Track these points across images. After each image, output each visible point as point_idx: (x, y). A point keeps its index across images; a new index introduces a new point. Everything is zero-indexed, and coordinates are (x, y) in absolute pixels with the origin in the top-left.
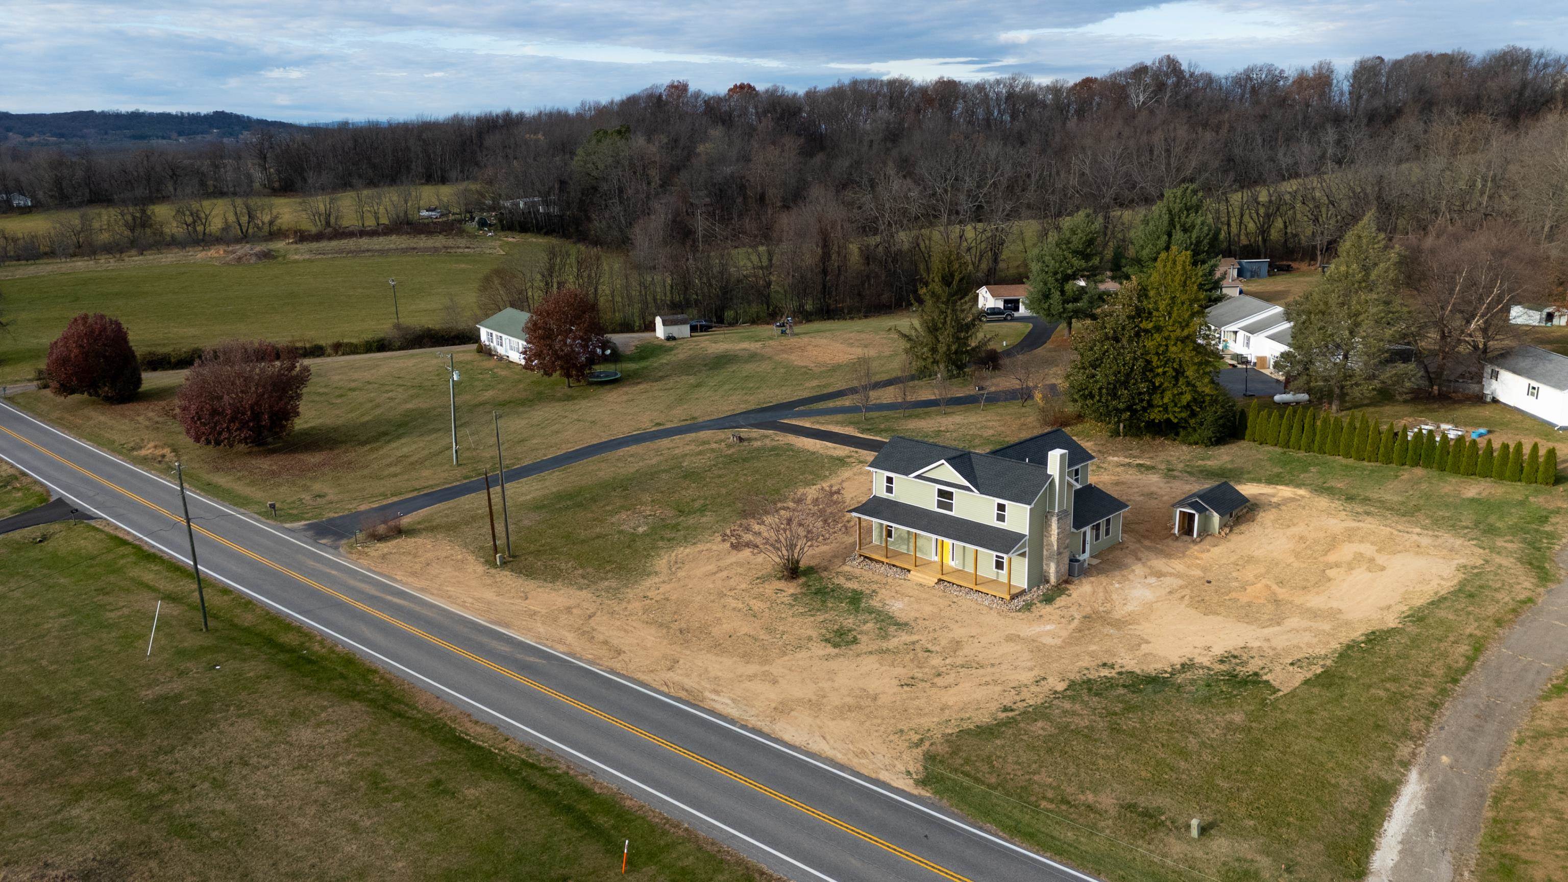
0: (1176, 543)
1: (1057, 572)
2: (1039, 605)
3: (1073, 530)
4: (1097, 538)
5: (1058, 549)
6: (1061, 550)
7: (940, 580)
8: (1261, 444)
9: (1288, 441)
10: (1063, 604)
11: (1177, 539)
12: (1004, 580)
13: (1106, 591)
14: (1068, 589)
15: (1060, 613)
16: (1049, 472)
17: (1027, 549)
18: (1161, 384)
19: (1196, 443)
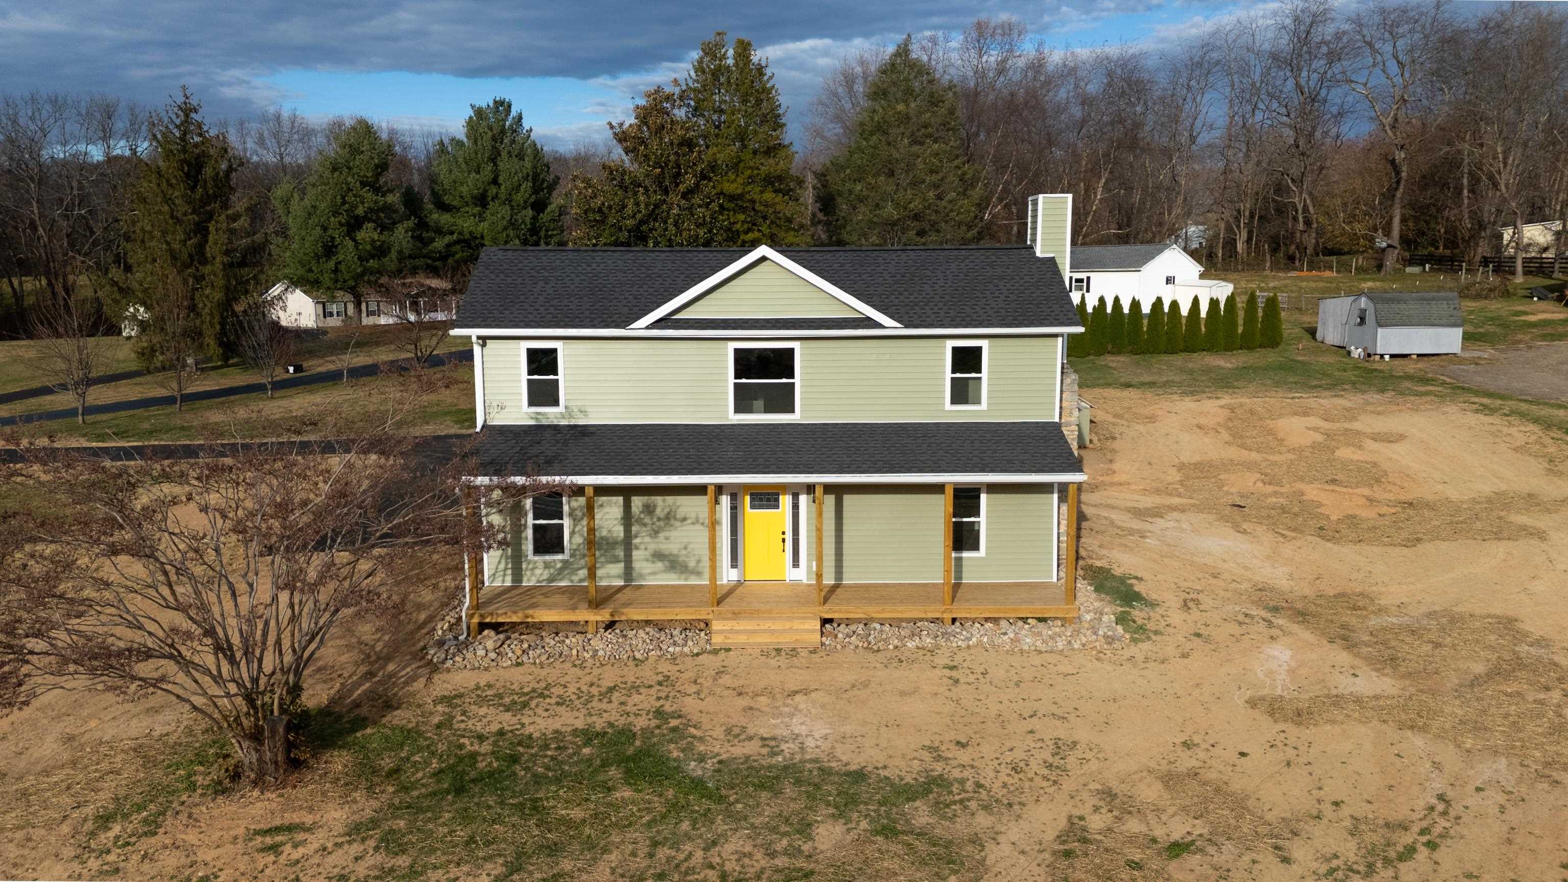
16: (1041, 253)
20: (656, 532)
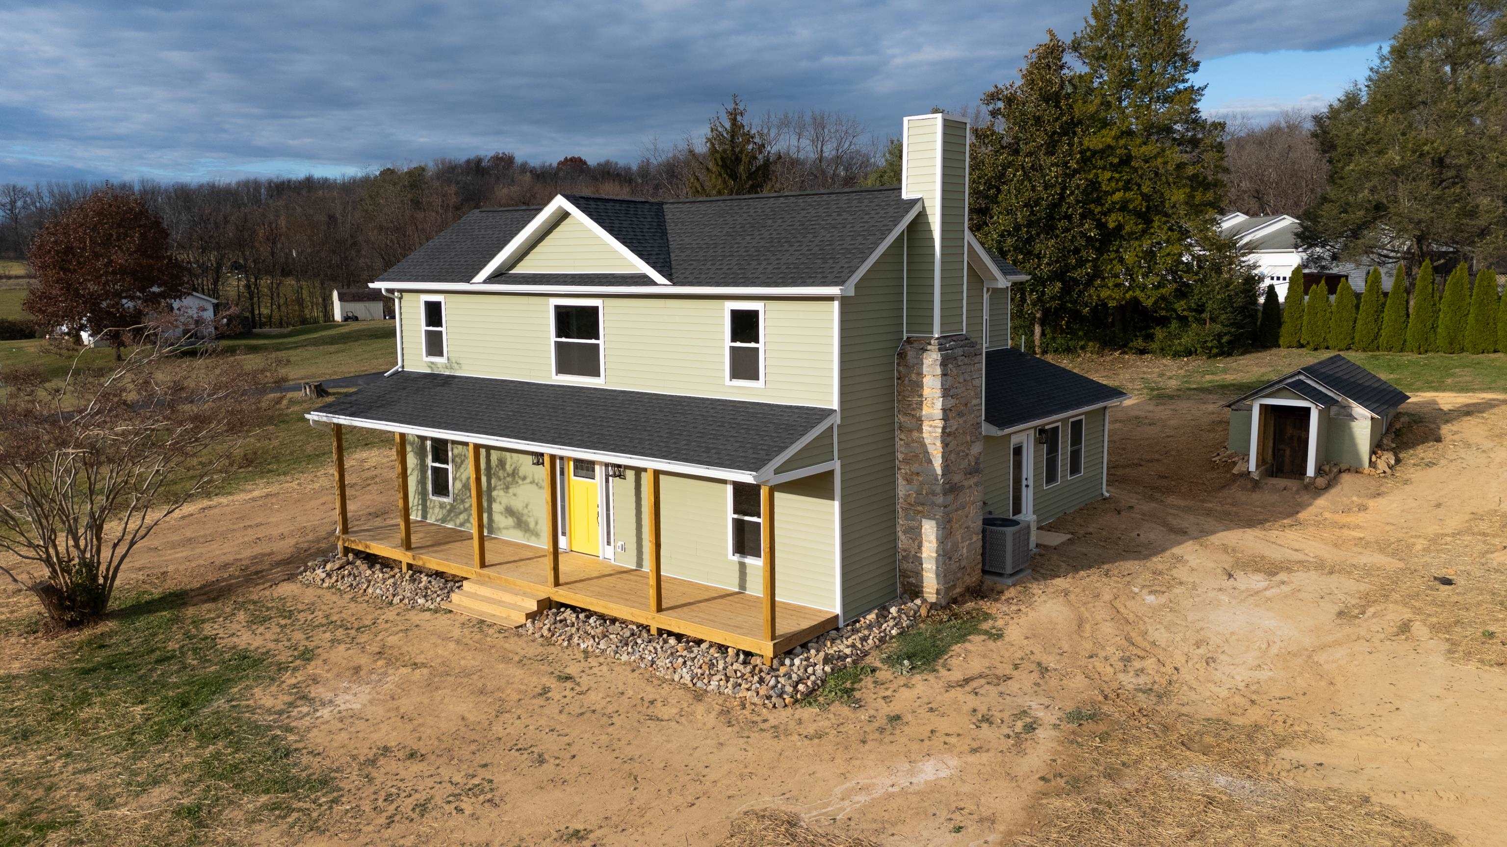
0: (1256, 496)
1: (945, 555)
2: (885, 674)
3: (987, 429)
4: (1051, 477)
5: (946, 467)
6: (957, 478)
7: (547, 605)
8: (1316, 349)
9: (1377, 336)
10: (976, 666)
11: (1256, 485)
12: (756, 588)
13: (1117, 616)
14: (987, 616)
15: (972, 702)
16: (907, 194)
17: (836, 465)
18: (1120, 227)
19: (1189, 353)
20: (507, 488)
